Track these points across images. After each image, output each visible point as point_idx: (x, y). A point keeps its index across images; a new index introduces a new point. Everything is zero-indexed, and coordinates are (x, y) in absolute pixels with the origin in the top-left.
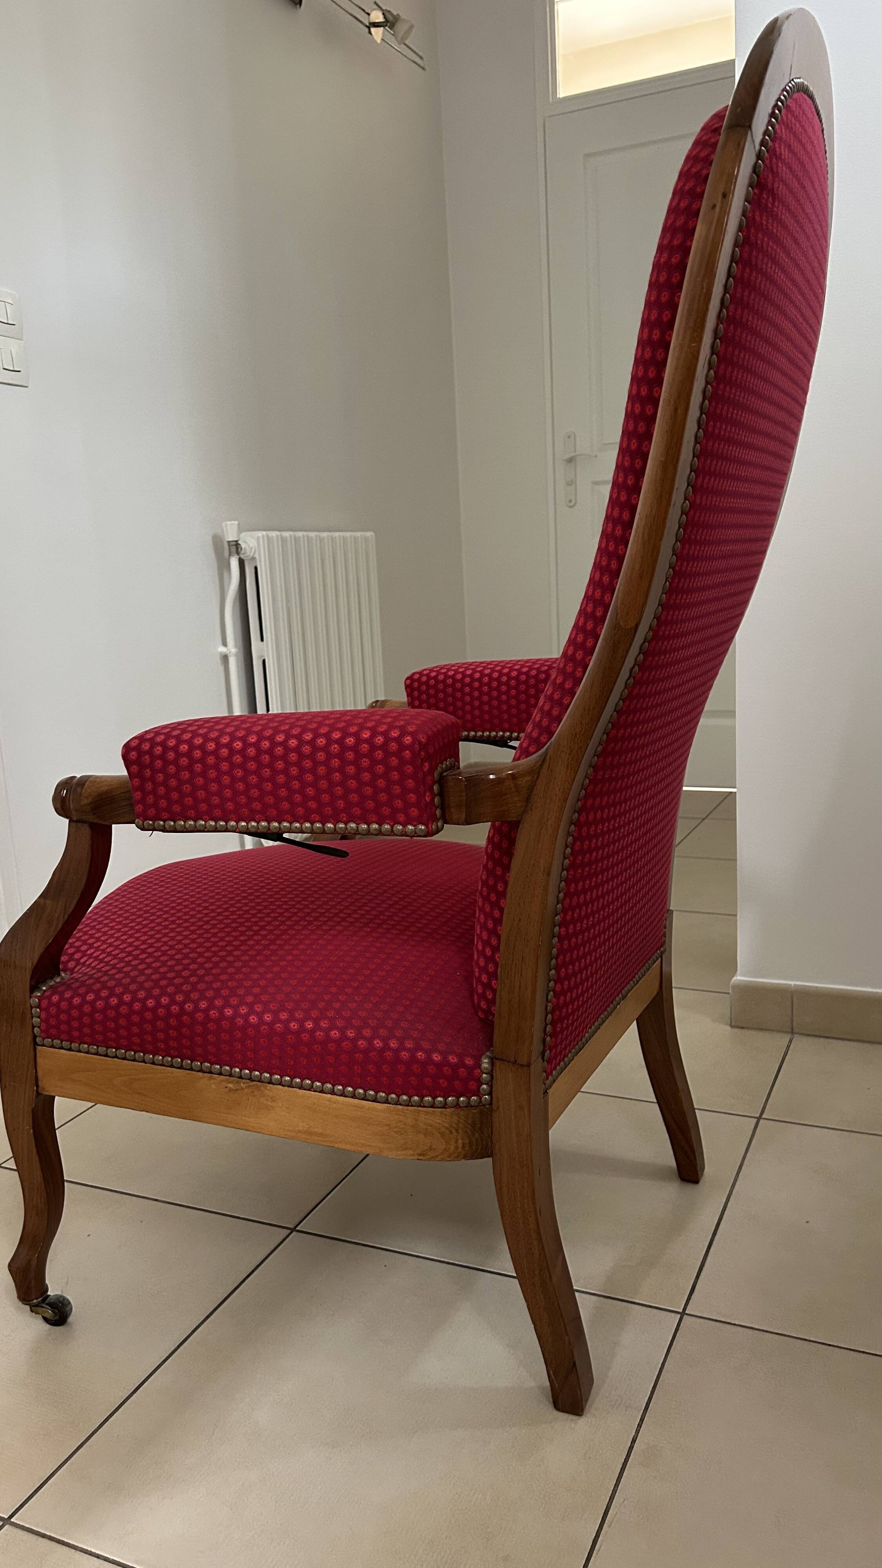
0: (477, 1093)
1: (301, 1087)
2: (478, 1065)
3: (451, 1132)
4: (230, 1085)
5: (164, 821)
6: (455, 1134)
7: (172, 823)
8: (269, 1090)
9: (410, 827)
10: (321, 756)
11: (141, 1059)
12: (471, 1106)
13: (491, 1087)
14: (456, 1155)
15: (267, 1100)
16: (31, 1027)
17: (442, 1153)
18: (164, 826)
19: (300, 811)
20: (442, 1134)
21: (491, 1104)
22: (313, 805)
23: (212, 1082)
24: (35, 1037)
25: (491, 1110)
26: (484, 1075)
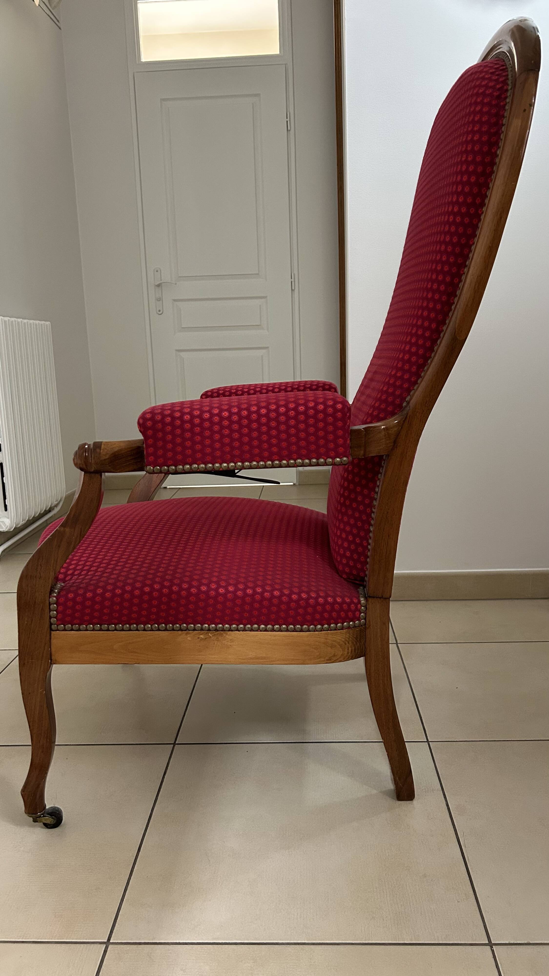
0: (359, 619)
1: (252, 630)
2: (359, 602)
3: (345, 644)
4: (201, 636)
5: (168, 466)
6: (347, 644)
7: (174, 468)
8: (228, 635)
9: (338, 459)
10: (282, 418)
11: (135, 629)
12: (356, 627)
13: (366, 614)
14: (347, 657)
15: (227, 642)
16: (48, 618)
17: (340, 657)
18: (168, 469)
19: (266, 454)
20: (341, 646)
21: (365, 624)
22: (275, 449)
23: (189, 635)
24: (51, 624)
25: (365, 628)
26: (363, 608)
